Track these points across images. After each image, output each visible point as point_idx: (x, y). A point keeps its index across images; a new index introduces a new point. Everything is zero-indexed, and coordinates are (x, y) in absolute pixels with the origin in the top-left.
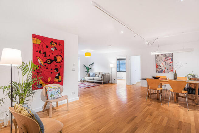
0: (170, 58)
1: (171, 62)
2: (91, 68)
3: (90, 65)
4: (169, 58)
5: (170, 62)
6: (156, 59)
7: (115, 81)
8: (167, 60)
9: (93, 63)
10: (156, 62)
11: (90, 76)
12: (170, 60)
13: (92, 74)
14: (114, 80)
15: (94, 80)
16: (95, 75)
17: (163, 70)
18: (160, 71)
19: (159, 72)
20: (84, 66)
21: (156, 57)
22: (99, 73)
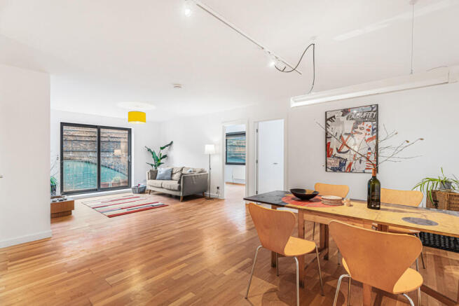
0: (370, 124)
1: (371, 136)
2: (165, 157)
3: (162, 148)
4: (366, 123)
5: (367, 137)
6: (326, 127)
7: (220, 191)
8: (358, 130)
9: (172, 142)
10: (326, 137)
11: (158, 177)
12: (368, 130)
13: (162, 173)
14: (218, 188)
15: (162, 187)
16: (172, 174)
17: (348, 163)
18: (337, 165)
19: (334, 170)
20: (149, 150)
21: (327, 124)
22: (182, 170)
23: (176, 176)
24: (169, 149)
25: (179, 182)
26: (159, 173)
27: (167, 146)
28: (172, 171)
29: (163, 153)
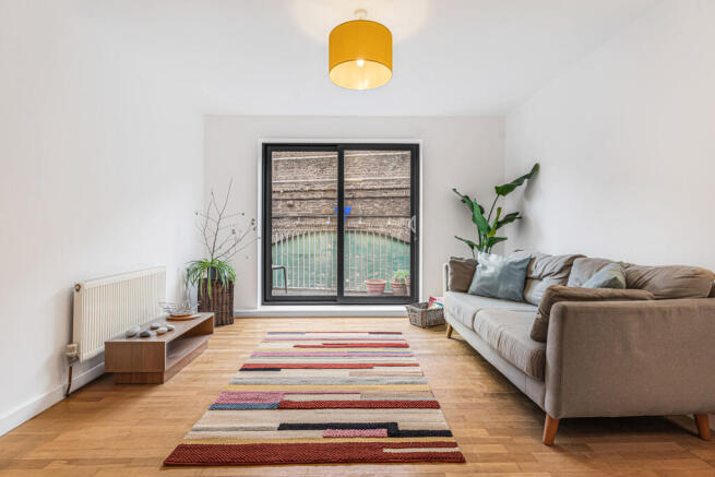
2: (510, 218)
3: (503, 190)
9: (536, 168)
11: (473, 287)
13: (490, 271)
15: (475, 332)
16: (527, 280)
20: (466, 200)
22: (568, 266)
23: (538, 292)
24: (528, 194)
25: (539, 334)
26: (479, 274)
27: (519, 182)
28: (528, 270)
29: (508, 204)
